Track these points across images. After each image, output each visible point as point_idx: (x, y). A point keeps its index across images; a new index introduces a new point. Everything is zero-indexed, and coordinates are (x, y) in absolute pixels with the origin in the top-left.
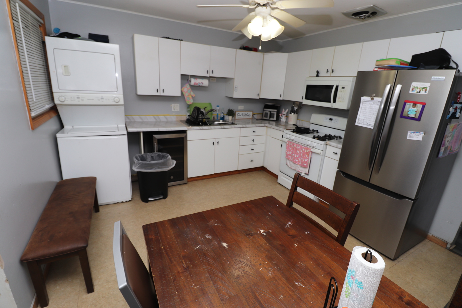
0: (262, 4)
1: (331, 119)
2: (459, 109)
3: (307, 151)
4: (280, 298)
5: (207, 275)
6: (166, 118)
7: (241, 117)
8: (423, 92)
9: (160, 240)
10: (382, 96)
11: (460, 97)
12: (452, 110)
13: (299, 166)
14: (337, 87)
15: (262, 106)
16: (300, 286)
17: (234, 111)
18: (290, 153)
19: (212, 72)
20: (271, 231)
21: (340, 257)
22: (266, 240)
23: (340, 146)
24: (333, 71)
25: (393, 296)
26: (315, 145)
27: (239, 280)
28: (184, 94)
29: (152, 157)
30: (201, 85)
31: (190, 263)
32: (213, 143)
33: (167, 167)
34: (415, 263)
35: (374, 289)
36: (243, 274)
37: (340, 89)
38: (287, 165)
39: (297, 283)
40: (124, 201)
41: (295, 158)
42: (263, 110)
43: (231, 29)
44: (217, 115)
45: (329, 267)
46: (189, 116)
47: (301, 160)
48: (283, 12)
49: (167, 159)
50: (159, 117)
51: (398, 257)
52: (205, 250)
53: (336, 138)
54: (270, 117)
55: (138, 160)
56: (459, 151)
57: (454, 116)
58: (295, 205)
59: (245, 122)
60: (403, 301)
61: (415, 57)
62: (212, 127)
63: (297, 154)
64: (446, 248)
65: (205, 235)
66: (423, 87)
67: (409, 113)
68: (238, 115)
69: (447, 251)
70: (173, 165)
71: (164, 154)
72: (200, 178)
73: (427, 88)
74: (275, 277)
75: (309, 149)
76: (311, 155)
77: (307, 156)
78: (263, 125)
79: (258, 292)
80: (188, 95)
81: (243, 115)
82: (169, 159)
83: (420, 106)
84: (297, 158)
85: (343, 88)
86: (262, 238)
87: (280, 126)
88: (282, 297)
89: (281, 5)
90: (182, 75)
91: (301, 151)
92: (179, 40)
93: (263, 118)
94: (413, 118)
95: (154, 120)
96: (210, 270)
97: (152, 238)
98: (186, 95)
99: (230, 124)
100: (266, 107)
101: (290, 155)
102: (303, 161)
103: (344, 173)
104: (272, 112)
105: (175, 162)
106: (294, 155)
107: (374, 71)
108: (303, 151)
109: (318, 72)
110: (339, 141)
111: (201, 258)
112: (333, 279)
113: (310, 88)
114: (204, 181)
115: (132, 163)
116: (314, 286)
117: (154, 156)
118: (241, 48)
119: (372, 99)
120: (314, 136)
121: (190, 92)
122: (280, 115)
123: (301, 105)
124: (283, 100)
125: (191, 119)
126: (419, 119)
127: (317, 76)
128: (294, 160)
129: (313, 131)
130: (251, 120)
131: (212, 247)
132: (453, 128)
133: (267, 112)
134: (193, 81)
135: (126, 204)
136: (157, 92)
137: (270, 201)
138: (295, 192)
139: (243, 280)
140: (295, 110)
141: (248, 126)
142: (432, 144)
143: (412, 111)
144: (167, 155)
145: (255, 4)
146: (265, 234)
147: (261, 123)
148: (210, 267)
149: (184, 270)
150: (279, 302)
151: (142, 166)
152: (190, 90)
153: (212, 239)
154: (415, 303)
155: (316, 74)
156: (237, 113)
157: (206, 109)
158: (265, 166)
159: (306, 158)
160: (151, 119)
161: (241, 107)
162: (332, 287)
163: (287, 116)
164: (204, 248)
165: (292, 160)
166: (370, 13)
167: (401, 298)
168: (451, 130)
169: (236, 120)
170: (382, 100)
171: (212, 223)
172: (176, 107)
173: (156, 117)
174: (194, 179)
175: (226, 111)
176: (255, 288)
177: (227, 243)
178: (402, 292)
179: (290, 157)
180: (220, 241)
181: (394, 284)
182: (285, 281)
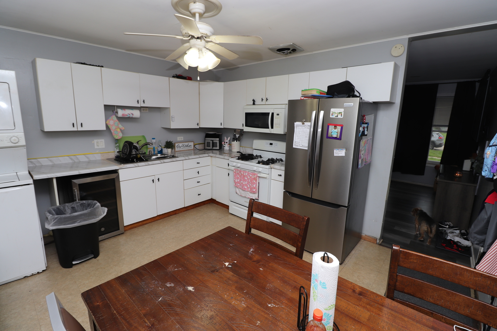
0: (196, 37)
1: (271, 144)
2: (366, 128)
3: (254, 176)
4: (257, 324)
5: (178, 326)
6: (88, 158)
7: (182, 149)
8: (339, 116)
9: (110, 305)
10: (310, 121)
11: (365, 119)
12: (361, 129)
13: (248, 192)
14: (273, 114)
15: (202, 135)
16: (274, 307)
17: (173, 142)
18: (238, 181)
19: (144, 102)
20: (236, 262)
21: (301, 270)
22: (232, 273)
23: (283, 168)
24: (267, 100)
25: (348, 291)
26: (260, 169)
27: (214, 320)
28: (110, 127)
29: (73, 208)
30: (131, 116)
31: (155, 320)
32: (153, 181)
33: (97, 218)
34: (358, 262)
35: (335, 285)
36: (217, 313)
37: (275, 115)
38: (236, 193)
39: (270, 305)
40: (35, 272)
41: (243, 185)
42: (205, 140)
43: (165, 58)
44: (154, 149)
45: (294, 281)
46: (118, 152)
47: (250, 186)
48: (216, 45)
49: (95, 207)
50: (78, 156)
51: (344, 261)
52: (169, 300)
53: (278, 161)
54: (213, 146)
55: (53, 215)
56: (371, 161)
57: (363, 134)
58: (254, 231)
59: (187, 154)
60: (356, 293)
61: (329, 87)
62: (150, 163)
63: (245, 180)
64: (377, 243)
65: (166, 284)
66: (339, 112)
67: (332, 134)
68: (178, 146)
69: (378, 246)
70: (104, 213)
71: (90, 201)
72: (140, 224)
73: (342, 112)
74: (249, 305)
75: (256, 174)
76: (258, 180)
77: (255, 181)
78: (207, 155)
79: (235, 326)
80: (116, 129)
81: (184, 146)
82: (98, 207)
83: (339, 128)
84: (246, 185)
85: (278, 115)
86: (228, 271)
87: (224, 155)
88: (259, 322)
89: (215, 39)
90: (105, 106)
91: (249, 177)
92: (99, 66)
93: (205, 148)
94: (336, 138)
95: (71, 161)
96: (180, 320)
97: (99, 305)
98: (113, 128)
99: (170, 158)
100: (208, 136)
101: (238, 183)
102: (252, 187)
103: (290, 193)
104: (214, 141)
105: (106, 209)
106: (242, 182)
107: (301, 99)
108: (250, 177)
109: (254, 101)
110: (281, 164)
111: (166, 311)
112: (302, 288)
113: (248, 116)
114: (146, 226)
115: (43, 220)
116: (285, 303)
117: (75, 206)
118: (173, 77)
119: (303, 124)
120: (259, 161)
121: (118, 124)
122: (223, 143)
123: (242, 132)
124: (224, 128)
125: (122, 156)
126: (340, 139)
127: (254, 104)
128: (243, 187)
129: (257, 157)
130: (193, 151)
131: (177, 294)
132: (364, 144)
133: (209, 141)
134: (121, 113)
135: (38, 276)
136: (74, 126)
137: (229, 232)
138: (252, 218)
139: (218, 319)
140: (237, 137)
141: (190, 157)
142: (352, 158)
143: (334, 132)
144: (94, 203)
145: (189, 36)
146: (230, 266)
147: (205, 154)
148: (179, 317)
149: (149, 330)
150: (257, 329)
151: (59, 222)
152: (117, 122)
153: (174, 286)
154: (365, 292)
155: (253, 102)
156: (176, 145)
157: (139, 142)
158: (214, 198)
159: (254, 183)
160: (66, 160)
161: (180, 138)
162: (302, 295)
163: (230, 144)
164: (168, 298)
165: (241, 187)
166: (291, 49)
167: (354, 291)
168: (363, 145)
169: (176, 153)
170: (311, 124)
171: (171, 269)
172: (100, 143)
173: (72, 157)
174: (133, 226)
175: (164, 144)
176: (231, 323)
177: (192, 287)
178: (354, 286)
179: (239, 185)
180: (184, 286)
181: (347, 281)
182: (259, 307)
